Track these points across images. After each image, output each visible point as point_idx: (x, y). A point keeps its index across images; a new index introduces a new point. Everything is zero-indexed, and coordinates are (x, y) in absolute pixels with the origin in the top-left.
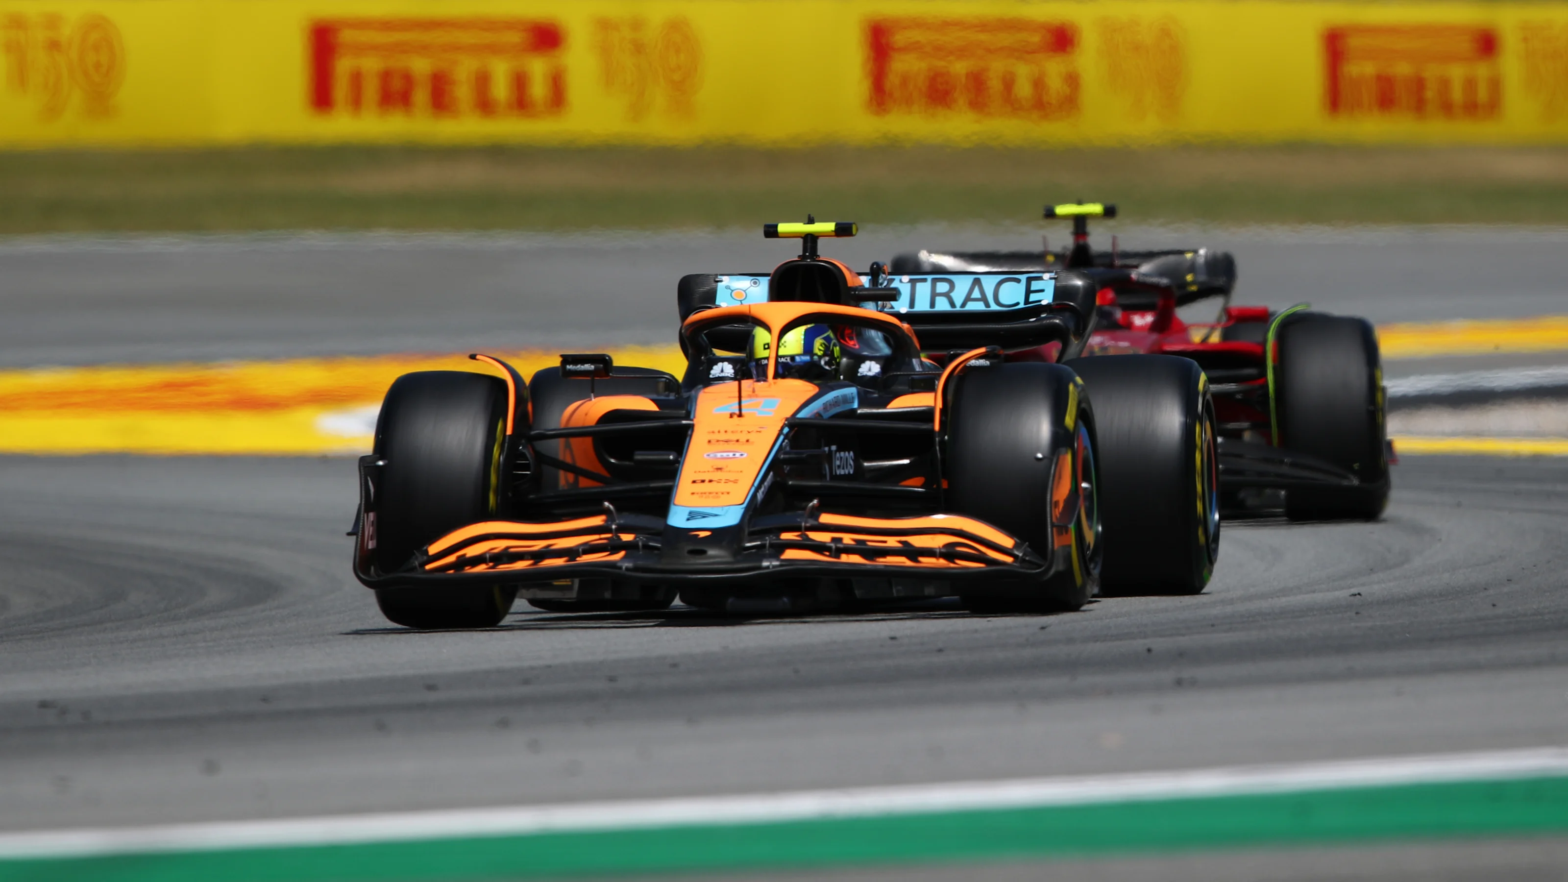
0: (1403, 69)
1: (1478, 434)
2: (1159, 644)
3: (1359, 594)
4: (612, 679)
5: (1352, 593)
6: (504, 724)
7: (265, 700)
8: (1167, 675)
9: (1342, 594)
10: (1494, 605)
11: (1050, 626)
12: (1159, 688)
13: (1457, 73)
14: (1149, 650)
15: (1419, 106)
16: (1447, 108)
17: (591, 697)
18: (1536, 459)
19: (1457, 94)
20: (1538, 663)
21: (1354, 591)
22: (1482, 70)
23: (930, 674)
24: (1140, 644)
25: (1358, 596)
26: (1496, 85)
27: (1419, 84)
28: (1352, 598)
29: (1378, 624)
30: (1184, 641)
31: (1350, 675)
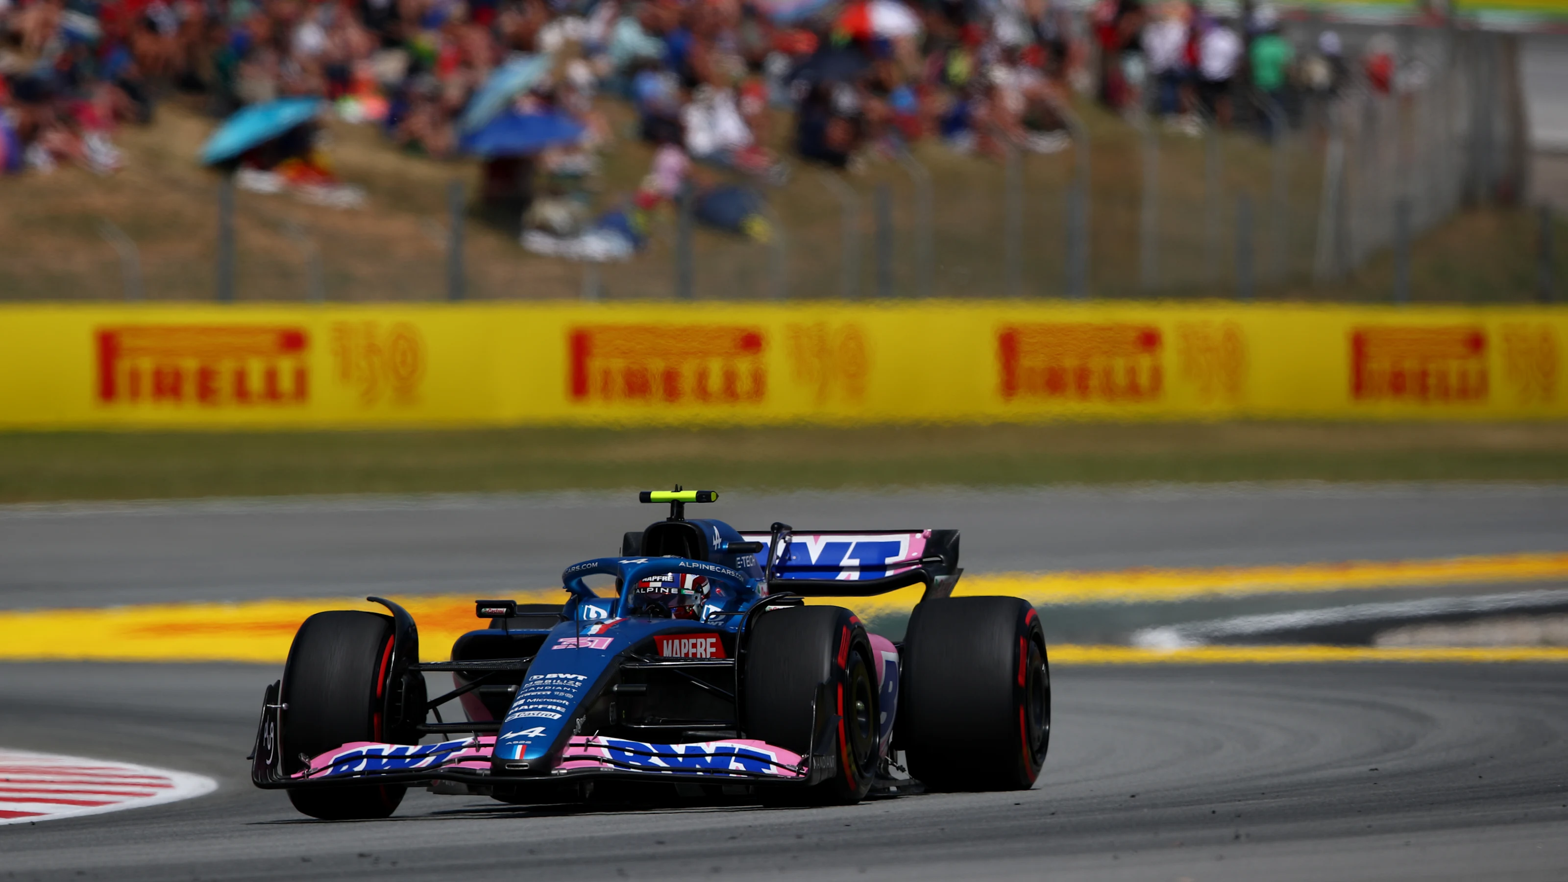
0: (1410, 365)
1: (1469, 645)
2: (1220, 808)
3: (1376, 769)
4: (799, 837)
5: (1370, 768)
6: (716, 870)
7: (532, 852)
8: (1228, 832)
9: (1364, 769)
10: (1480, 777)
11: (1138, 794)
12: (1221, 841)
13: (1453, 367)
14: (1214, 812)
15: (1423, 390)
16: (1445, 393)
17: (784, 850)
18: (1512, 665)
19: (1454, 381)
20: (1514, 821)
21: (1373, 767)
22: (1472, 365)
23: (1045, 832)
24: (1207, 808)
25: (1375, 771)
26: (1483, 378)
27: (1424, 375)
28: (1372, 772)
29: (1391, 791)
30: (1240, 806)
31: (1369, 831)
